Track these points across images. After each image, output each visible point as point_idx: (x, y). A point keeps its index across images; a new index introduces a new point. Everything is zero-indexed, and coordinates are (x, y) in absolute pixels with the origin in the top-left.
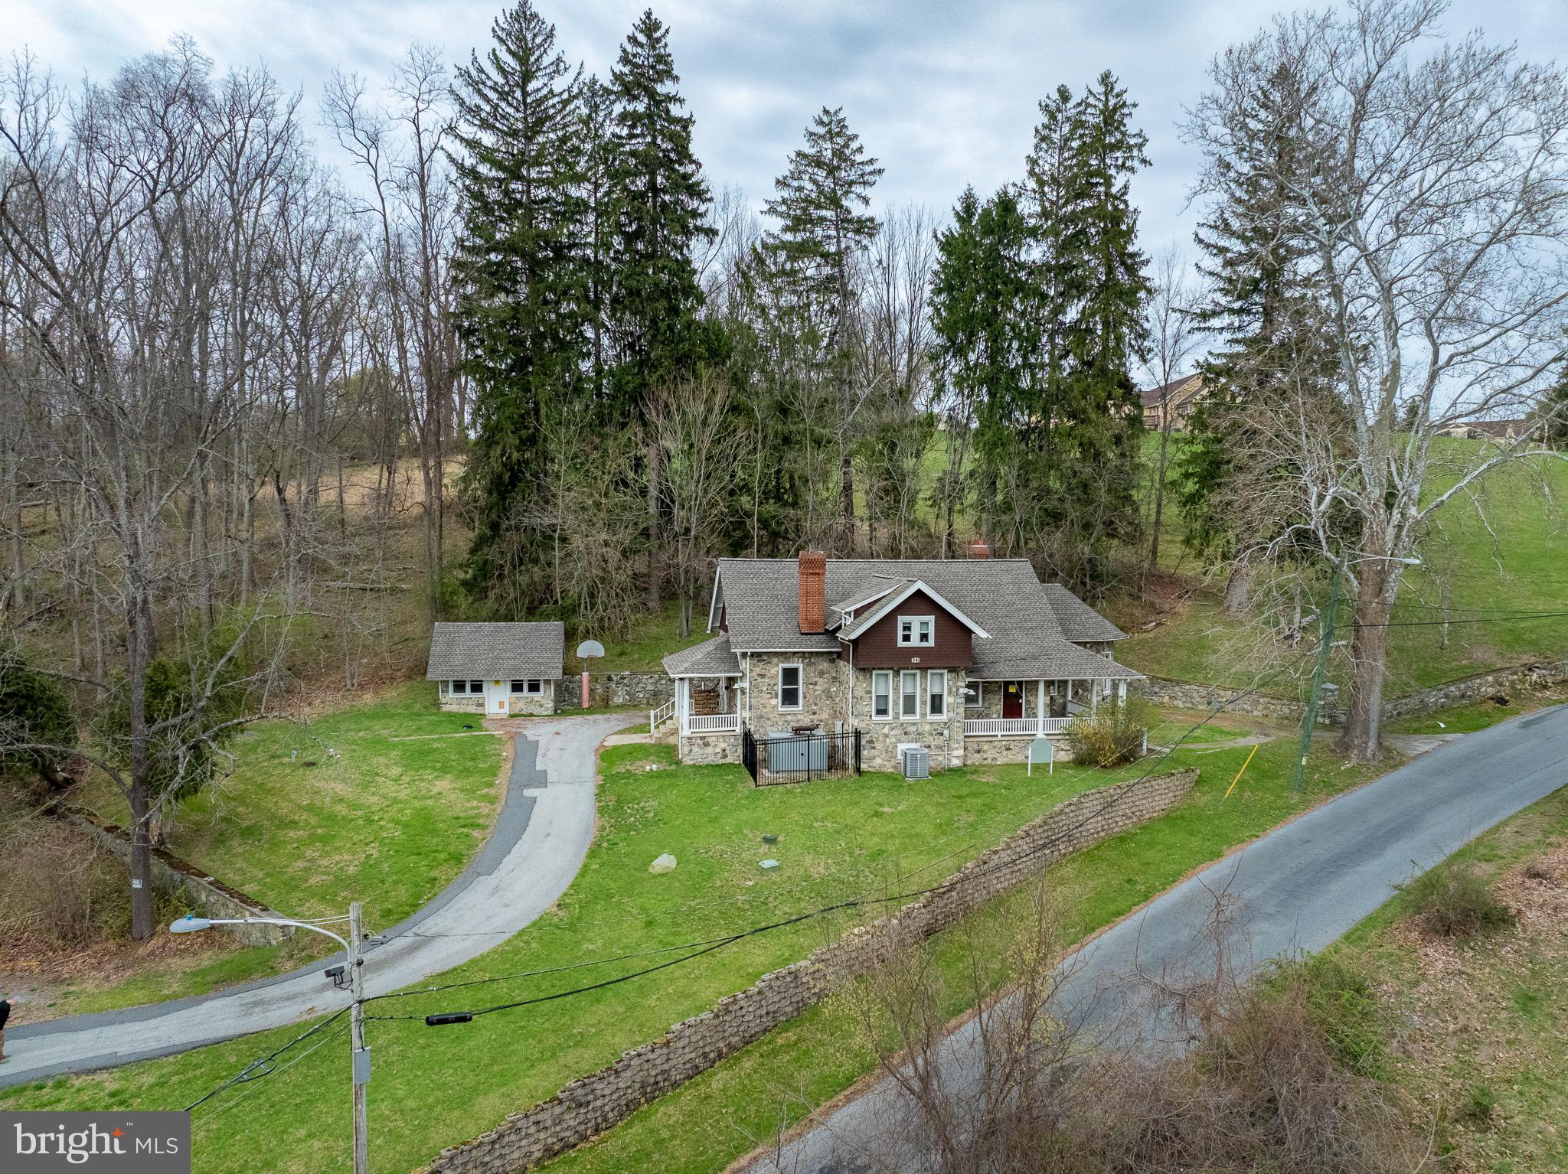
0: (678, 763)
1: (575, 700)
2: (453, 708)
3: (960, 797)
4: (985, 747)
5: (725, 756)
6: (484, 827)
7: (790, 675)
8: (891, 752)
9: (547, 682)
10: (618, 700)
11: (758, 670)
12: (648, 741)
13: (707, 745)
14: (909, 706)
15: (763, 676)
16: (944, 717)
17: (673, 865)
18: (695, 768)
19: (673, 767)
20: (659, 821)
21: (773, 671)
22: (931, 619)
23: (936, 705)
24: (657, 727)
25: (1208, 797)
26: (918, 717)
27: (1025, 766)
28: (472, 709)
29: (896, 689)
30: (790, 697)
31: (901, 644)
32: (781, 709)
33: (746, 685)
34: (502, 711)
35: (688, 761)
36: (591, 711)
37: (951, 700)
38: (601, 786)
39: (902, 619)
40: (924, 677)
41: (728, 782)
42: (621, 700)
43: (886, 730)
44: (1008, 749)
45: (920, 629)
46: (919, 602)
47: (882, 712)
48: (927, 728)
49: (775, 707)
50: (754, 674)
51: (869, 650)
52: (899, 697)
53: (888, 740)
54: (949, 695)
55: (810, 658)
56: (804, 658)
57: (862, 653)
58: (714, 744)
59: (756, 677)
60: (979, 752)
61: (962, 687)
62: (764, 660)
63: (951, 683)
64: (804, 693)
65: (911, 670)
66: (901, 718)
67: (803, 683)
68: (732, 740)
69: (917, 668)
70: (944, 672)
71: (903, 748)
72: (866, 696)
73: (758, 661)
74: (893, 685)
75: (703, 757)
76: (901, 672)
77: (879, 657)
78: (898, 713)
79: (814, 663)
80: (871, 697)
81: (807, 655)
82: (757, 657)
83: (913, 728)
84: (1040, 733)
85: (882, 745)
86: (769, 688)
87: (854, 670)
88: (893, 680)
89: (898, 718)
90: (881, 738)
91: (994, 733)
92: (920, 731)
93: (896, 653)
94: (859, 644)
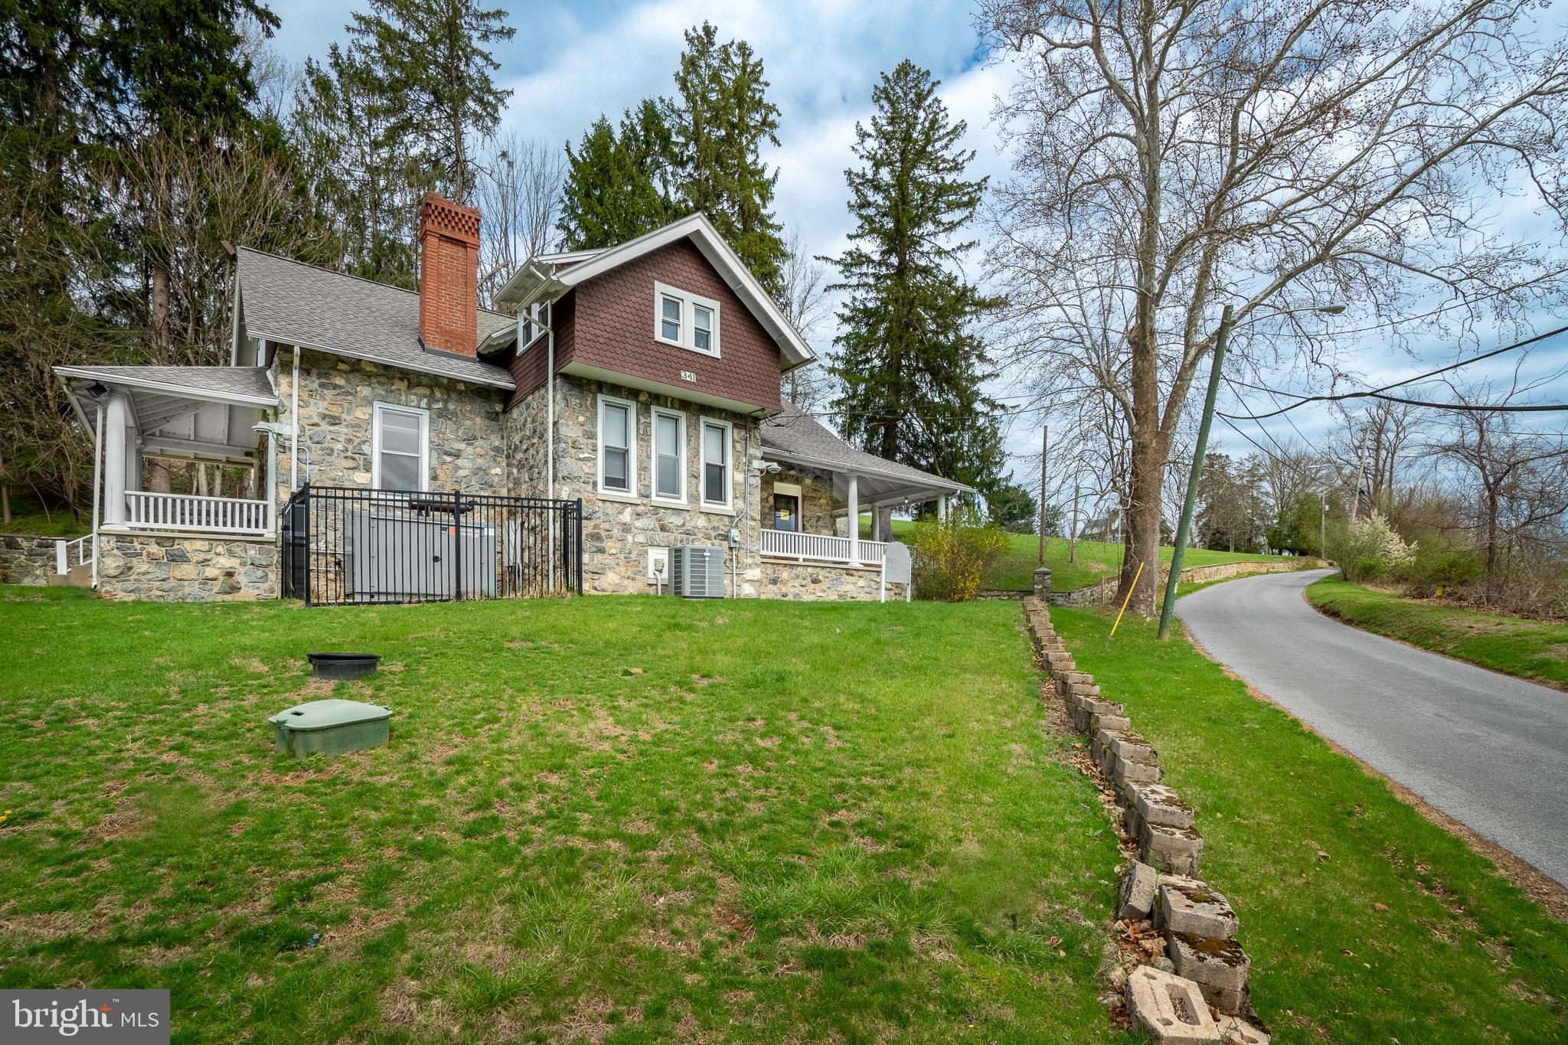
0: (89, 597)
4: (785, 574)
8: (635, 563)
14: (668, 478)
15: (335, 421)
16: (729, 507)
21: (359, 413)
22: (715, 306)
23: (715, 486)
26: (683, 500)
27: (874, 605)
29: (644, 439)
31: (659, 337)
32: (379, 496)
37: (740, 477)
39: (662, 290)
40: (693, 427)
43: (627, 516)
44: (815, 581)
47: (617, 482)
48: (702, 522)
50: (312, 411)
51: (598, 332)
52: (649, 457)
53: (630, 538)
54: (736, 468)
55: (446, 402)
56: (432, 398)
57: (582, 335)
58: (201, 557)
59: (316, 420)
60: (774, 582)
61: (756, 458)
62: (335, 387)
63: (739, 447)
64: (432, 469)
65: (673, 407)
66: (654, 497)
67: (431, 449)
68: (252, 552)
69: (684, 405)
70: (729, 425)
71: (658, 557)
72: (582, 440)
73: (322, 385)
74: (638, 429)
75: (166, 585)
76: (654, 408)
77: (619, 351)
78: (648, 486)
79: (455, 413)
80: (595, 446)
81: (438, 395)
82: (319, 376)
83: (676, 520)
84: (855, 561)
85: (619, 545)
86: (350, 448)
87: (558, 386)
88: (638, 421)
89: (648, 497)
90: (616, 532)
91: (793, 555)
92: (688, 526)
93: (647, 352)
94: (577, 313)
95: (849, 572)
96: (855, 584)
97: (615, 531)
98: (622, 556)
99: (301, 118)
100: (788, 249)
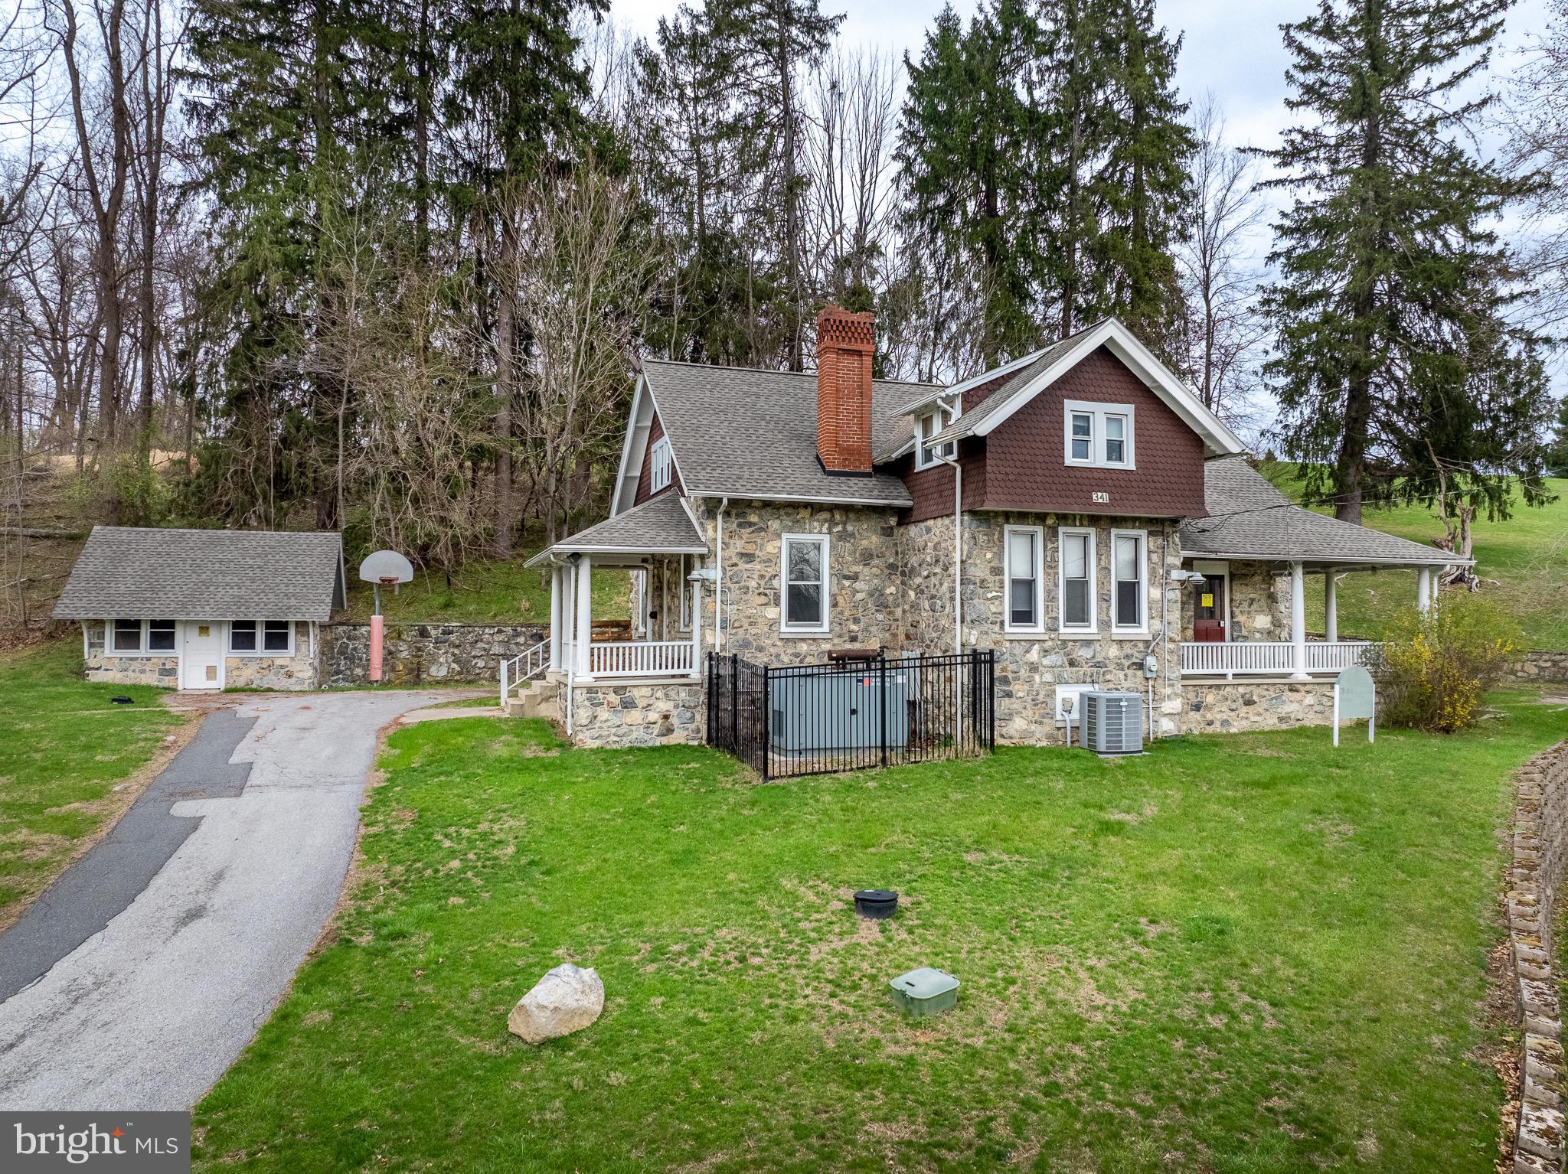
0: (566, 745)
1: (359, 671)
2: (113, 677)
4: (1210, 698)
5: (669, 731)
7: (804, 558)
8: (1042, 705)
9: (302, 626)
10: (439, 671)
11: (739, 545)
12: (496, 713)
13: (628, 705)
14: (1077, 605)
15: (749, 557)
16: (1143, 630)
17: (594, 1002)
18: (607, 756)
19: (555, 753)
20: (530, 866)
21: (770, 548)
22: (1127, 411)
23: (1128, 604)
24: (513, 694)
26: (1094, 628)
27: (1325, 732)
28: (151, 679)
29: (1051, 566)
30: (804, 605)
31: (1070, 460)
32: (787, 629)
33: (714, 573)
34: (212, 684)
35: (588, 740)
36: (385, 685)
37: (1156, 593)
38: (379, 791)
39: (1072, 407)
40: (1104, 543)
41: (690, 775)
42: (443, 672)
43: (1034, 655)
44: (1249, 703)
45: (1106, 431)
46: (1105, 372)
47: (1024, 616)
48: (1113, 651)
49: (773, 624)
50: (732, 552)
51: (1009, 470)
52: (1056, 585)
53: (1037, 678)
54: (1151, 583)
55: (845, 524)
56: (832, 523)
57: (992, 476)
58: (644, 703)
59: (735, 560)
60: (1197, 708)
61: (1175, 567)
62: (751, 524)
63: (1154, 557)
64: (833, 596)
65: (1081, 525)
66: (1062, 630)
67: (831, 575)
68: (683, 695)
69: (1094, 520)
70: (1143, 533)
71: (1066, 695)
72: (990, 578)
73: (740, 525)
74: (1045, 557)
75: (621, 731)
76: (1061, 530)
77: (1028, 485)
78: (1056, 619)
79: (852, 535)
80: (1002, 582)
81: (838, 517)
82: (738, 516)
83: (1085, 653)
84: (1300, 672)
85: (1026, 687)
86: (762, 583)
87: (966, 523)
88: (1045, 547)
89: (1056, 630)
90: (1023, 673)
91: (1220, 671)
92: (1099, 658)
93: (1057, 480)
94: (988, 454)
95: (1293, 688)
96: (1300, 702)
97: (1023, 671)
98: (1029, 699)
99: (630, 108)
100: (1198, 136)
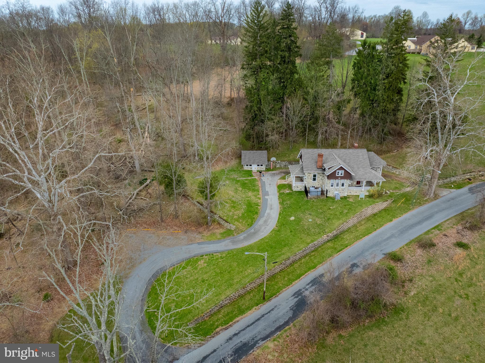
0: (292, 190)
2: (246, 169)
3: (345, 205)
5: (301, 190)
6: (260, 206)
7: (315, 176)
8: (333, 193)
9: (264, 165)
10: (278, 166)
11: (308, 175)
12: (286, 183)
13: (298, 187)
14: (337, 185)
16: (344, 187)
18: (295, 192)
21: (311, 175)
22: (343, 171)
23: (343, 185)
24: (287, 179)
25: (394, 205)
26: (339, 187)
27: (359, 197)
28: (250, 169)
30: (314, 179)
32: (313, 182)
33: (306, 177)
34: (255, 170)
35: (294, 190)
36: (272, 170)
37: (346, 184)
39: (337, 171)
40: (341, 180)
43: (332, 189)
44: (356, 192)
45: (341, 172)
46: (341, 168)
47: (332, 186)
48: (340, 189)
49: (311, 181)
61: (348, 182)
65: (338, 179)
67: (317, 177)
68: (302, 187)
70: (345, 180)
72: (329, 183)
84: (363, 190)
86: (310, 178)
89: (335, 187)
91: (354, 189)
93: (336, 176)
